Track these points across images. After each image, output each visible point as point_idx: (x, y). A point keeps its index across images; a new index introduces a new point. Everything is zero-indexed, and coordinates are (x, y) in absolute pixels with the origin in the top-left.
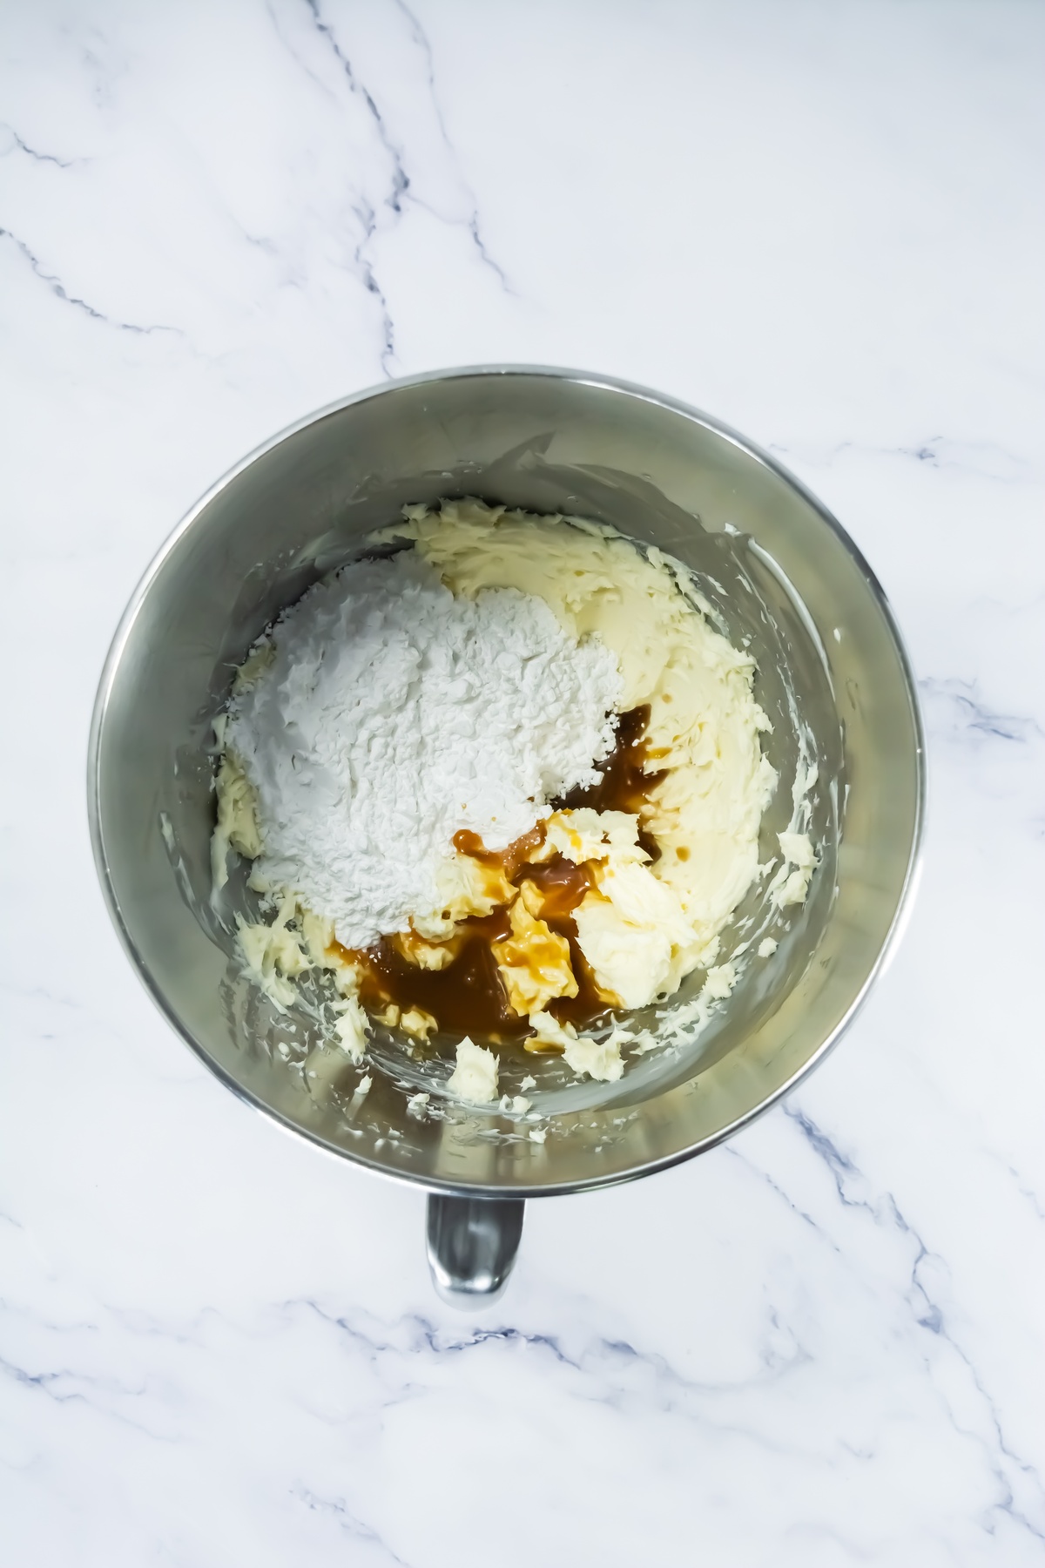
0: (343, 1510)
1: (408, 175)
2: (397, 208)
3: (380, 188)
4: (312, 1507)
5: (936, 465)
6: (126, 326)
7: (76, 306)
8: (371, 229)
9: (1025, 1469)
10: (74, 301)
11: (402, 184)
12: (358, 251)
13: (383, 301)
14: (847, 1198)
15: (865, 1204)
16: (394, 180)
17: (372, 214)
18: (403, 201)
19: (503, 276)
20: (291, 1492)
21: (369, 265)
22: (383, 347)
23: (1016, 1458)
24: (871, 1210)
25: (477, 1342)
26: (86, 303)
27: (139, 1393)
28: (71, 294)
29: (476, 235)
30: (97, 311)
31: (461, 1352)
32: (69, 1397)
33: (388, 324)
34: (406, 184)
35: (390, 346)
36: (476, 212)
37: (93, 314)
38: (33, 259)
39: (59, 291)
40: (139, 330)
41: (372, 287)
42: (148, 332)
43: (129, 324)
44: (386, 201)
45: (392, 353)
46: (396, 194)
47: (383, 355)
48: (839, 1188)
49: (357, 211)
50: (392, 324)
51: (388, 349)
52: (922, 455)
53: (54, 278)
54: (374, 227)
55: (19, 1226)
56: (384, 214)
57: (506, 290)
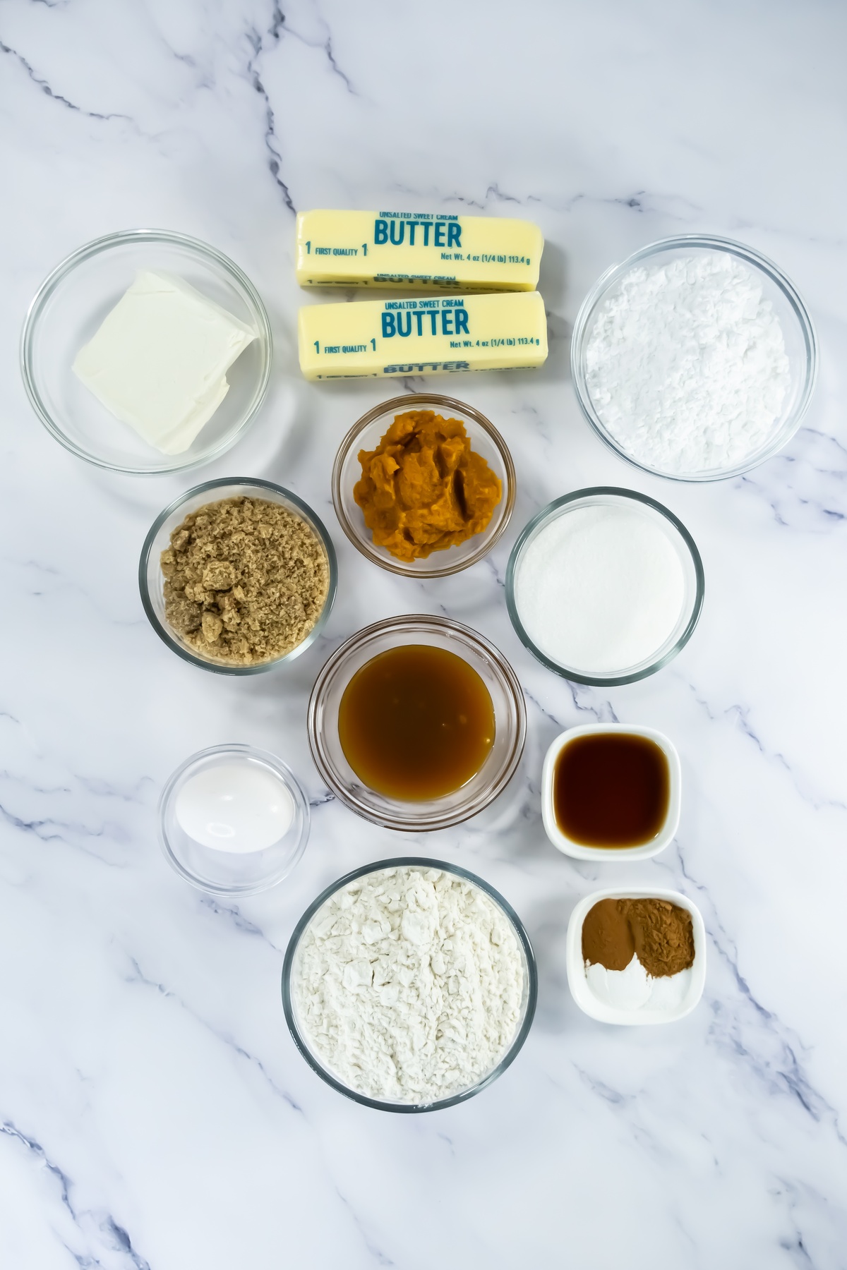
0: (236, 914)
1: (285, 13)
2: (277, 35)
3: (265, 21)
4: (216, 911)
5: (640, 211)
6: (92, 114)
7: (59, 100)
8: (258, 49)
9: (700, 888)
10: (57, 97)
11: (280, 19)
12: (250, 64)
13: (267, 99)
14: (579, 705)
15: (592, 709)
16: (275, 17)
17: (260, 39)
18: (281, 31)
19: (348, 82)
20: (202, 901)
21: (258, 74)
22: (265, 128)
23: (694, 881)
24: (596, 713)
25: (328, 800)
26: (66, 98)
27: (99, 835)
28: (55, 93)
29: (329, 54)
30: (73, 103)
31: (318, 806)
32: (51, 837)
33: (270, 114)
34: (283, 19)
35: (271, 129)
36: (330, 39)
37: (70, 106)
38: (30, 69)
39: (47, 90)
40: (101, 117)
41: (259, 89)
42: (108, 118)
43: (94, 112)
44: (269, 31)
45: (272, 133)
46: (276, 26)
47: (267, 135)
48: (574, 699)
49: (249, 37)
50: (272, 114)
51: (270, 131)
52: (632, 203)
53: (44, 81)
54: (261, 48)
55: (17, 721)
56: (268, 39)
57: (351, 91)
